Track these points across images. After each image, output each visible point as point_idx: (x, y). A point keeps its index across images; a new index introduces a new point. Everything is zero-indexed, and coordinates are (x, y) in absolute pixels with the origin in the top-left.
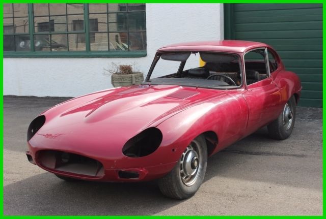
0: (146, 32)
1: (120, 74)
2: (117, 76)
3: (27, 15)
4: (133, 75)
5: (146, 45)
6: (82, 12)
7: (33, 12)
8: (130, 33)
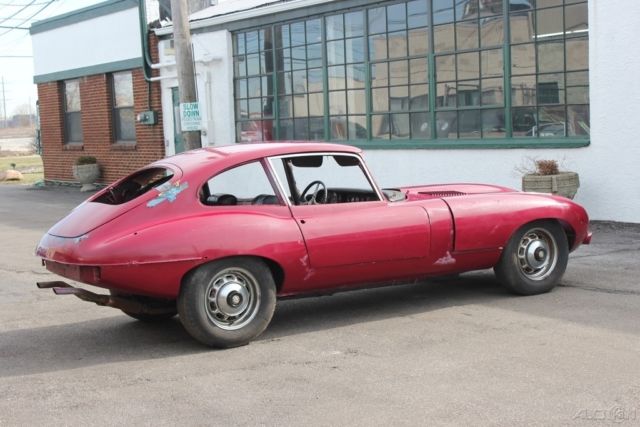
0: (589, 105)
2: (530, 177)
3: (427, 80)
4: (556, 176)
6: (501, 73)
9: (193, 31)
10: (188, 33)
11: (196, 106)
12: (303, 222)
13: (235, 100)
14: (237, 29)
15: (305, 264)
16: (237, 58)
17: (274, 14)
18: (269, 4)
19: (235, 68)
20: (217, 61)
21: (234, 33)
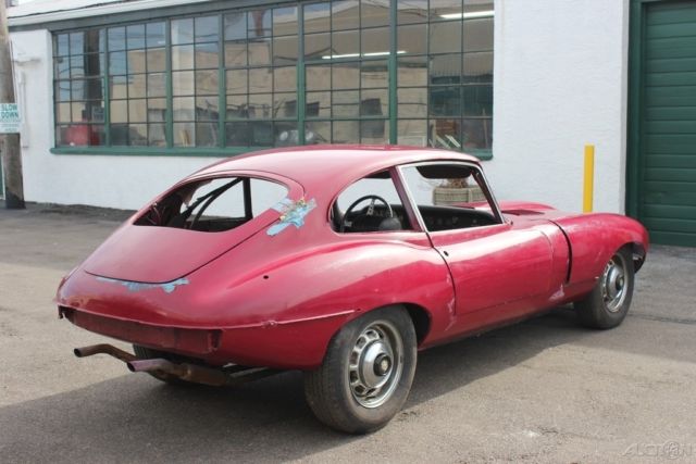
0: (491, 119)
1: (447, 187)
2: (442, 191)
3: (295, 88)
4: (470, 190)
5: (491, 140)
6: (386, 84)
7: (305, 85)
8: (465, 122)
9: (12, 29)
10: (6, 30)
11: (15, 108)
12: (446, 254)
13: (55, 103)
14: (58, 29)
15: (451, 310)
16: (57, 59)
17: (107, 16)
18: (101, 4)
19: (56, 71)
20: (36, 61)
21: (54, 34)
